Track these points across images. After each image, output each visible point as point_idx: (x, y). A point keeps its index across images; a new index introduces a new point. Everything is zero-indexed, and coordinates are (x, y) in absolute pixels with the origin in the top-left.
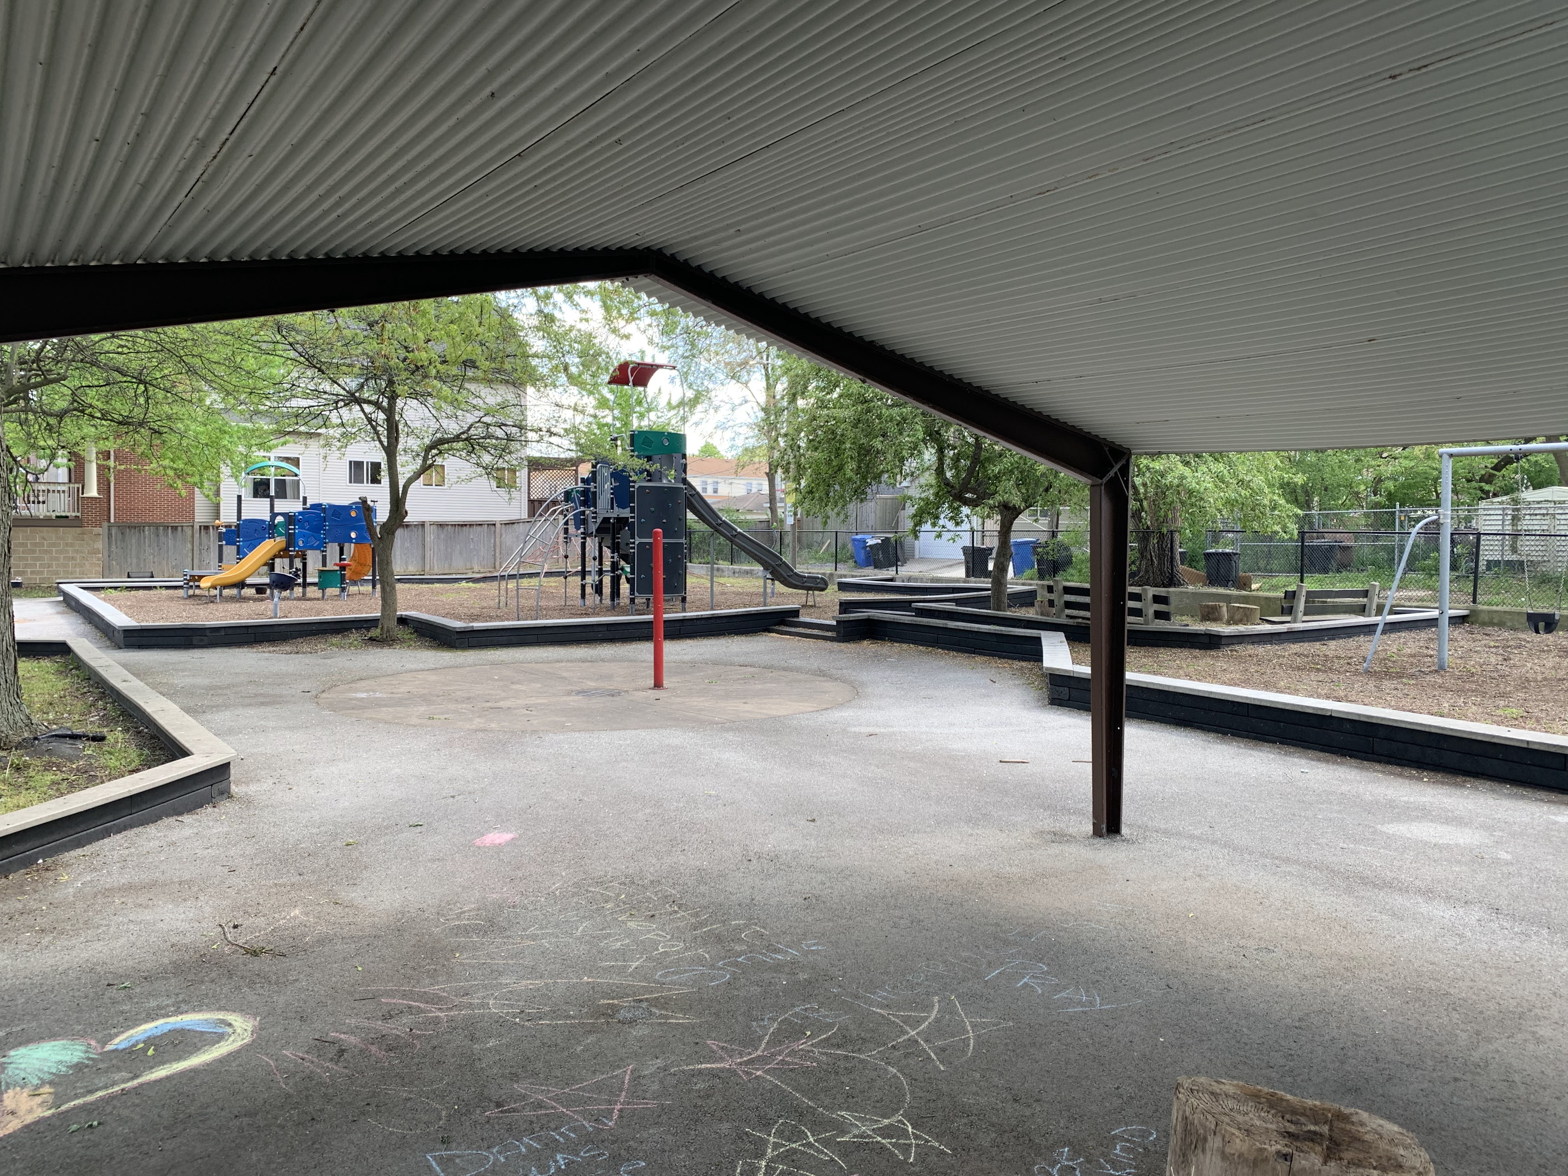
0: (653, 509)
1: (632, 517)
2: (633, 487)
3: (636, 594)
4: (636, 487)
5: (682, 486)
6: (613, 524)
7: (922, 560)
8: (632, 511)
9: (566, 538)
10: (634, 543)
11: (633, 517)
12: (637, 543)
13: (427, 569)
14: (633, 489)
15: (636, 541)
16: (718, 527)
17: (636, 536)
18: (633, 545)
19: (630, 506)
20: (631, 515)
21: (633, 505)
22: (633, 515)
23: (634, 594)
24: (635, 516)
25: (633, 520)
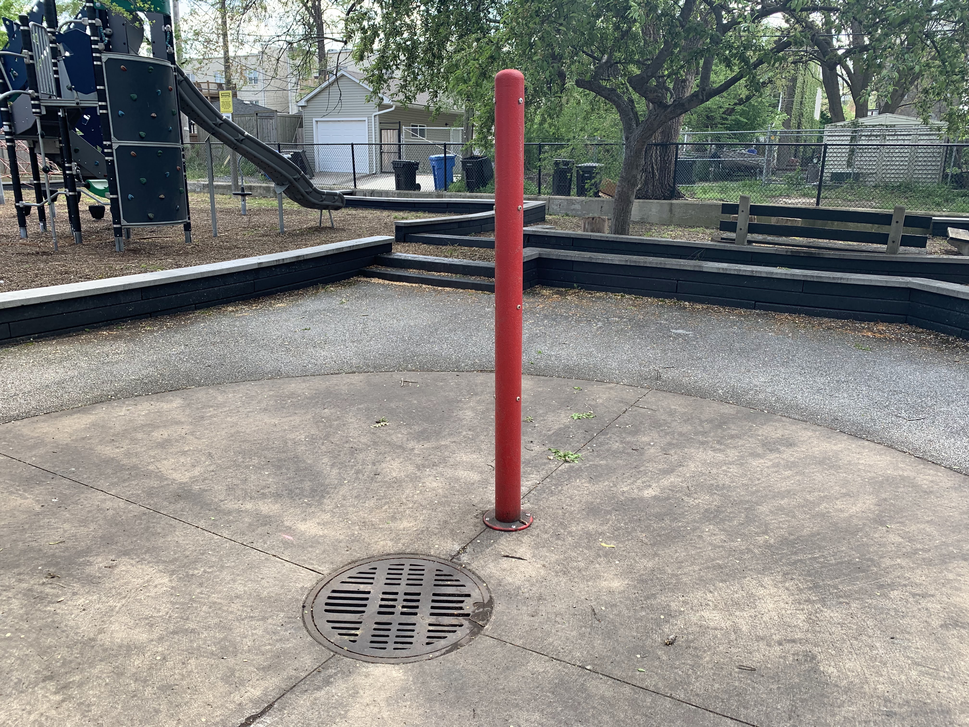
0: (135, 96)
1: (101, 107)
2: (99, 59)
3: (124, 222)
4: (104, 59)
5: (168, 64)
7: (324, 174)
8: (102, 98)
10: (110, 147)
11: (103, 107)
12: (115, 146)
14: (99, 63)
15: (113, 145)
16: (217, 128)
17: (112, 137)
18: (109, 151)
19: (97, 90)
20: (100, 103)
21: (102, 87)
22: (104, 103)
23: (119, 223)
24: (106, 106)
25: (105, 111)
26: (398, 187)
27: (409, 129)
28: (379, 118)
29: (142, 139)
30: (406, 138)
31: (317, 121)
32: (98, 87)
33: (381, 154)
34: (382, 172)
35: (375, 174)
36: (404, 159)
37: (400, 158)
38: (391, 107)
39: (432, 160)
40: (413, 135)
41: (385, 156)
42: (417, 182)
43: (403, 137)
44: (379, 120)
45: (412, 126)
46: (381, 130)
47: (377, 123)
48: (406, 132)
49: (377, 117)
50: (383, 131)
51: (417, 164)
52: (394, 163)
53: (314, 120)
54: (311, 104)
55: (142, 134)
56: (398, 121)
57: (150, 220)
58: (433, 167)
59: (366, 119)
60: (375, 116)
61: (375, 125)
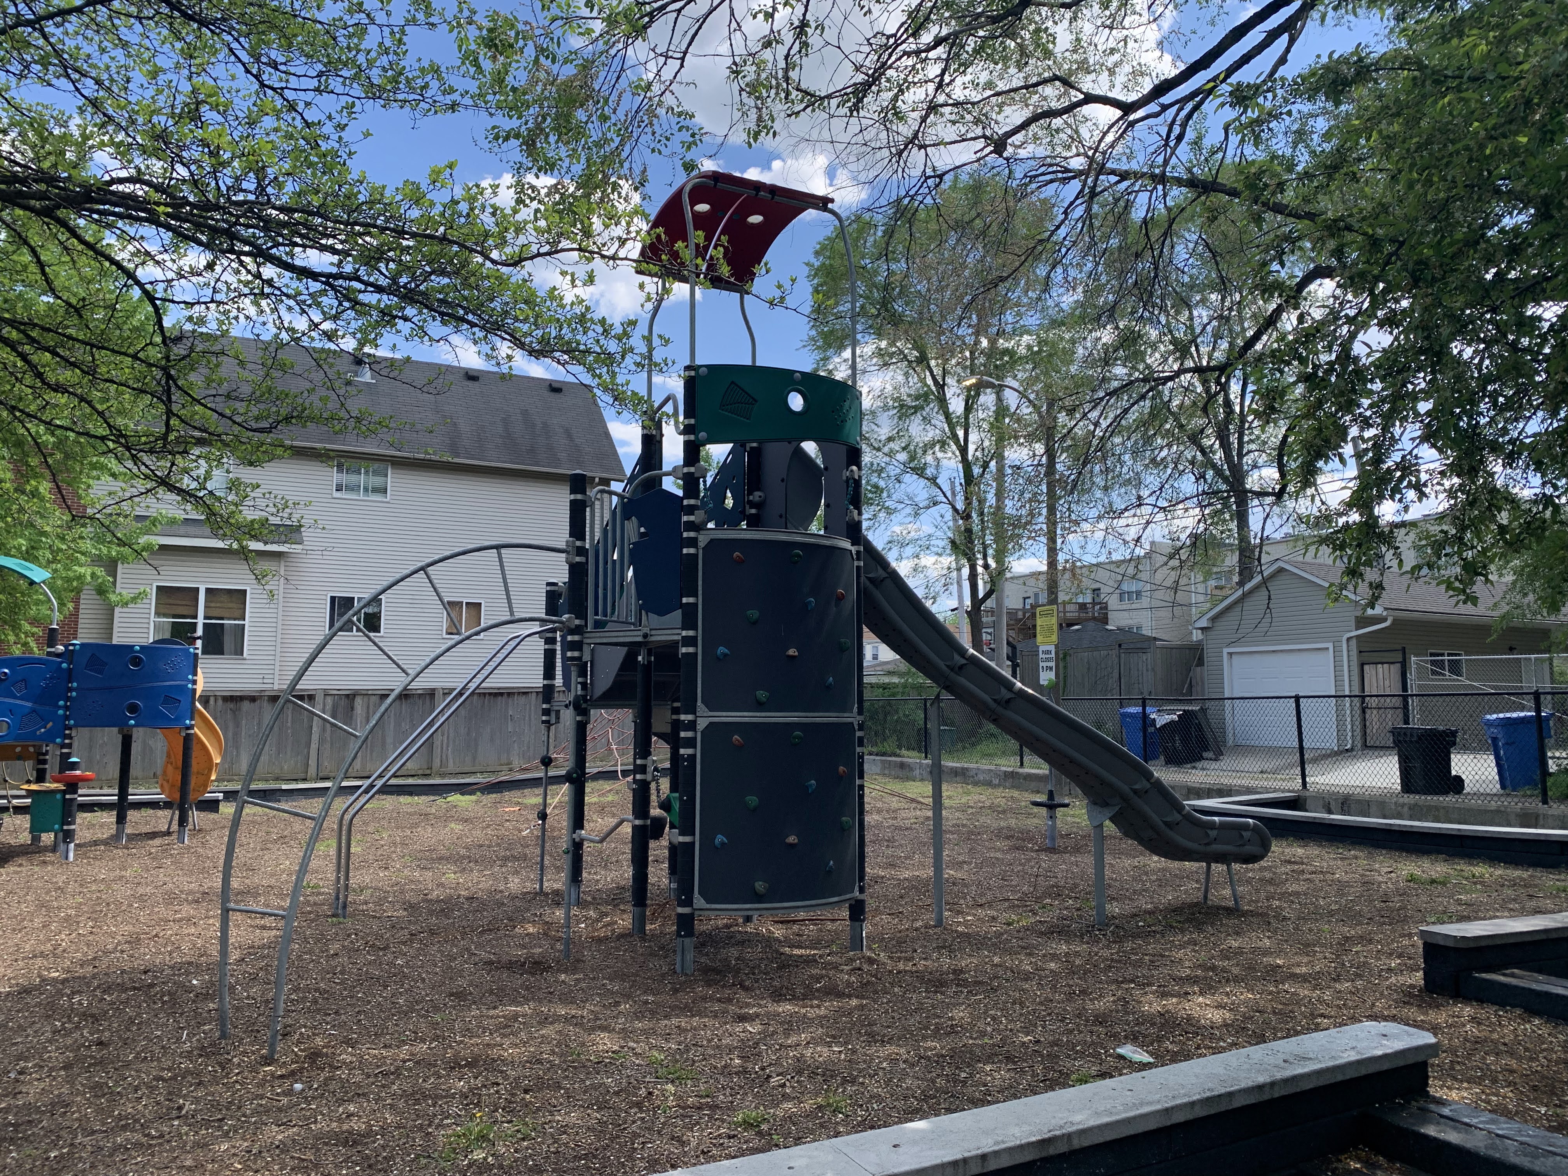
0: (754, 614)
1: (686, 641)
2: (693, 542)
3: (699, 901)
4: (703, 541)
5: (846, 544)
6: (647, 667)
7: (1245, 749)
8: (689, 622)
9: (546, 712)
10: (692, 726)
11: (690, 641)
12: (702, 724)
13: (437, 763)
14: (692, 551)
15: (699, 720)
16: (952, 675)
17: (699, 703)
18: (690, 734)
19: (682, 606)
20: (684, 633)
21: (691, 600)
22: (691, 633)
23: (689, 902)
24: (695, 638)
25: (691, 650)
26: (1408, 785)
27: (1426, 662)
28: (1358, 642)
29: (760, 706)
30: (1419, 679)
31: (1230, 654)
32: (684, 600)
33: (1364, 712)
34: (1365, 746)
35: (1351, 750)
36: (1416, 723)
37: (1406, 722)
38: (1385, 620)
39: (1489, 724)
40: (1434, 673)
41: (1373, 716)
42: (1454, 773)
43: (1412, 676)
44: (1358, 647)
45: (1432, 655)
46: (1362, 665)
47: (1354, 652)
48: (1419, 667)
49: (1354, 642)
50: (1366, 667)
51: (1454, 734)
52: (1394, 732)
53: (1226, 651)
54: (1221, 624)
55: (762, 695)
56: (1399, 647)
57: (759, 898)
58: (1495, 740)
59: (1330, 645)
60: (1348, 639)
61: (1348, 657)
